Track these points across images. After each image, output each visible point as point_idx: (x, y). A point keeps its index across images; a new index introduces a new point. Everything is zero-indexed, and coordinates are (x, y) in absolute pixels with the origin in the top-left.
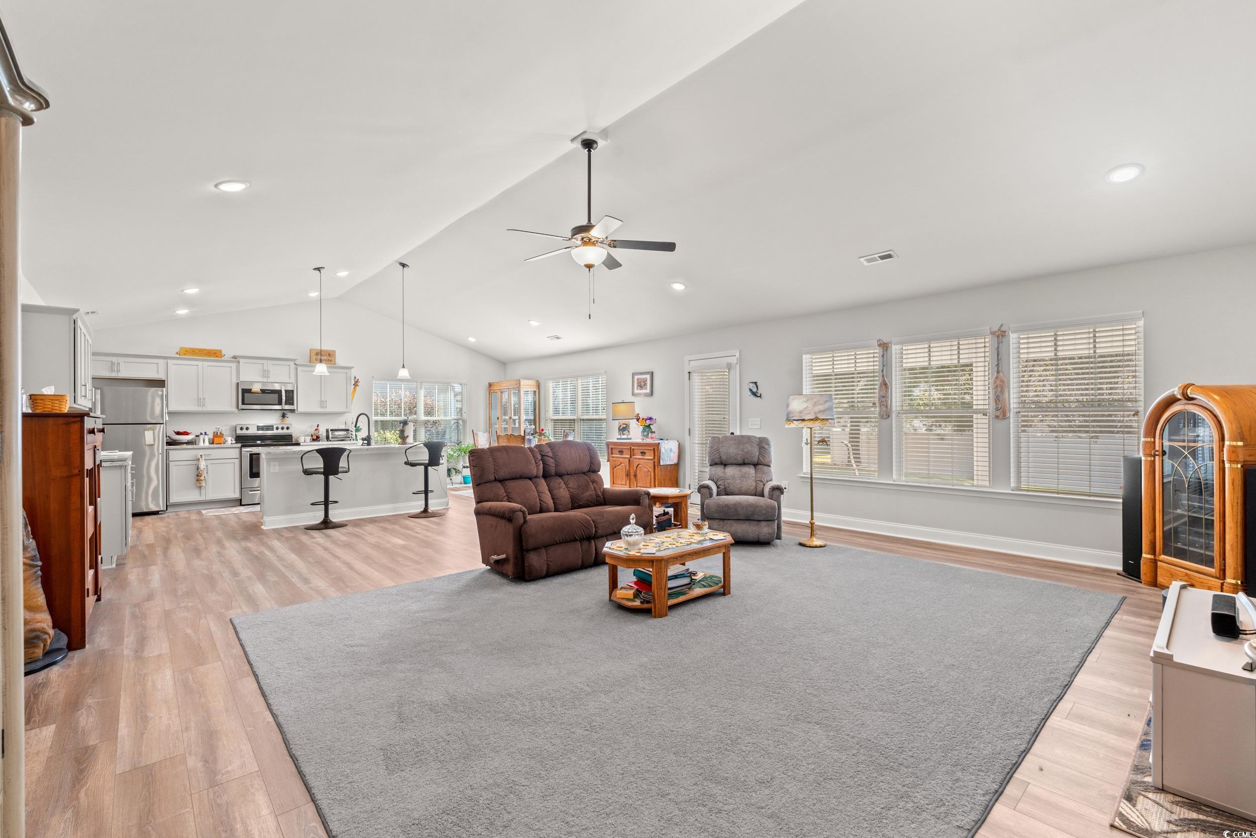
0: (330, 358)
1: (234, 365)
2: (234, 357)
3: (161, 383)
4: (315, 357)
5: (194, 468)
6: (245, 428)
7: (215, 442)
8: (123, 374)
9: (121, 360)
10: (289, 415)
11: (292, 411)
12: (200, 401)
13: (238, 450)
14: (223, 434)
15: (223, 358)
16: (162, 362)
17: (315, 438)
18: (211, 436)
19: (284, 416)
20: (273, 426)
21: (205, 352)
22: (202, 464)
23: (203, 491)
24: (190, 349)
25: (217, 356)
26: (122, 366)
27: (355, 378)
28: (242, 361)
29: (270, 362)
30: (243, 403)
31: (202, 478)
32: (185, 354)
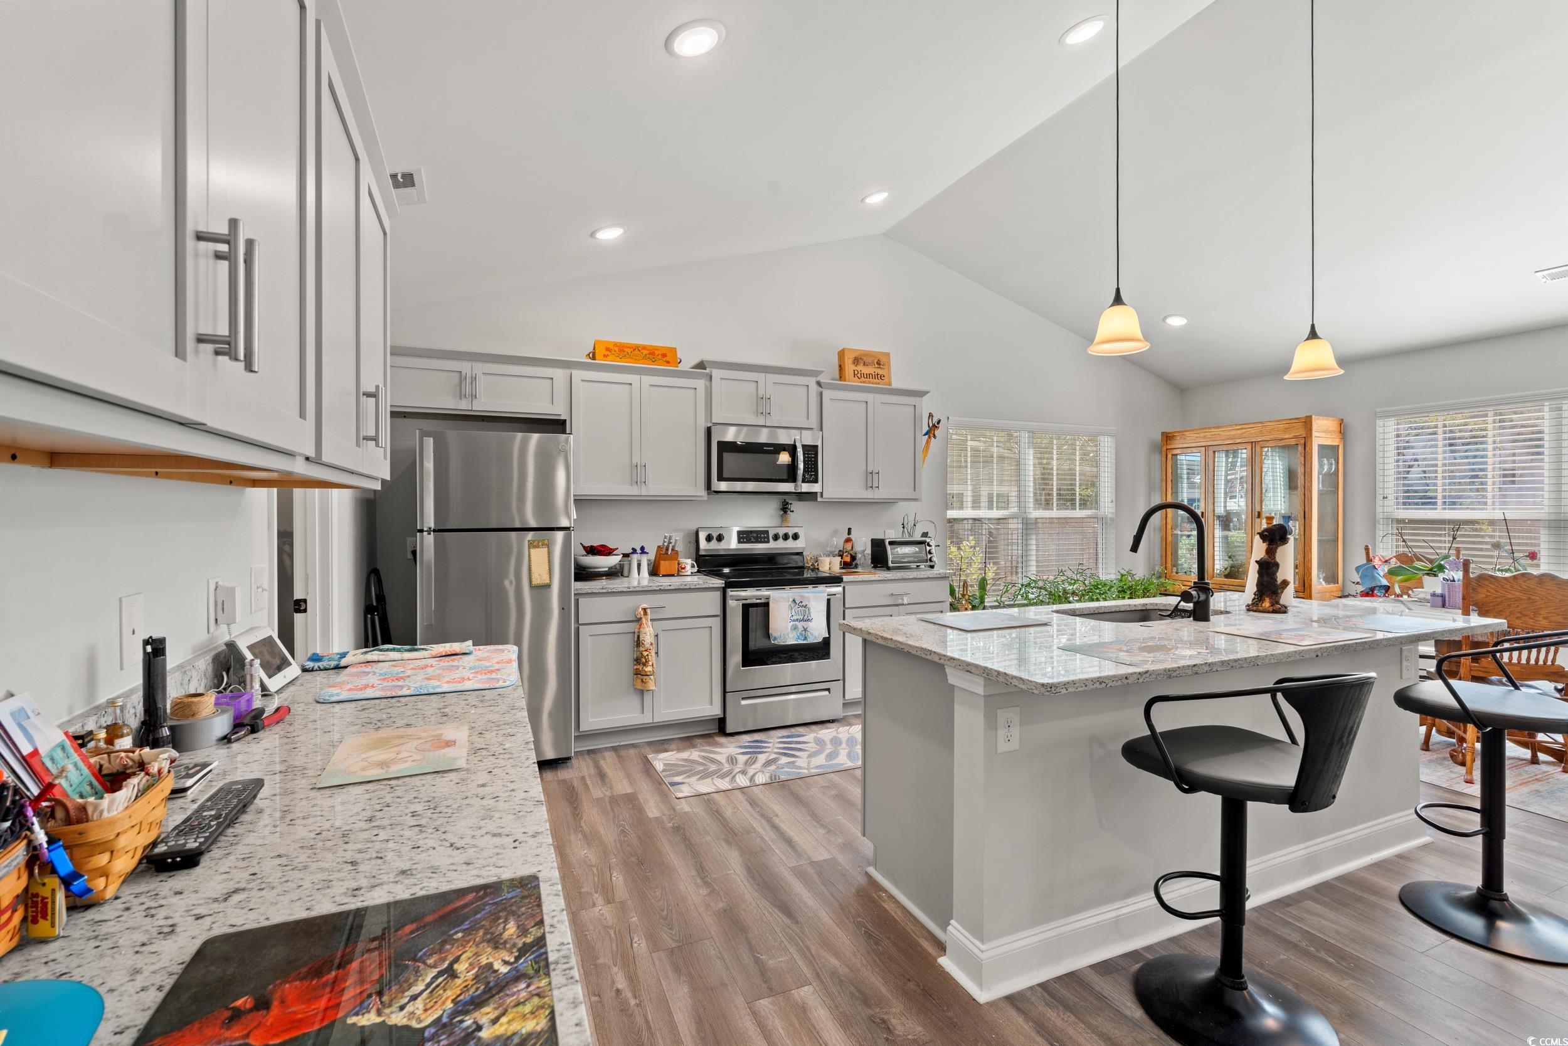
0: (880, 372)
1: (701, 384)
2: (701, 365)
3: (557, 426)
4: (853, 367)
5: (629, 640)
6: (715, 535)
7: (662, 571)
8: (485, 404)
9: (479, 368)
10: (796, 506)
11: (811, 496)
12: (637, 473)
13: (718, 595)
14: (677, 553)
15: (681, 367)
16: (559, 374)
17: (848, 559)
18: (652, 556)
19: (785, 509)
20: (767, 532)
21: (645, 352)
22: (648, 634)
23: (648, 697)
24: (615, 344)
25: (668, 362)
26: (482, 382)
27: (931, 416)
28: (717, 374)
29: (772, 378)
30: (721, 478)
31: (649, 669)
32: (605, 356)
